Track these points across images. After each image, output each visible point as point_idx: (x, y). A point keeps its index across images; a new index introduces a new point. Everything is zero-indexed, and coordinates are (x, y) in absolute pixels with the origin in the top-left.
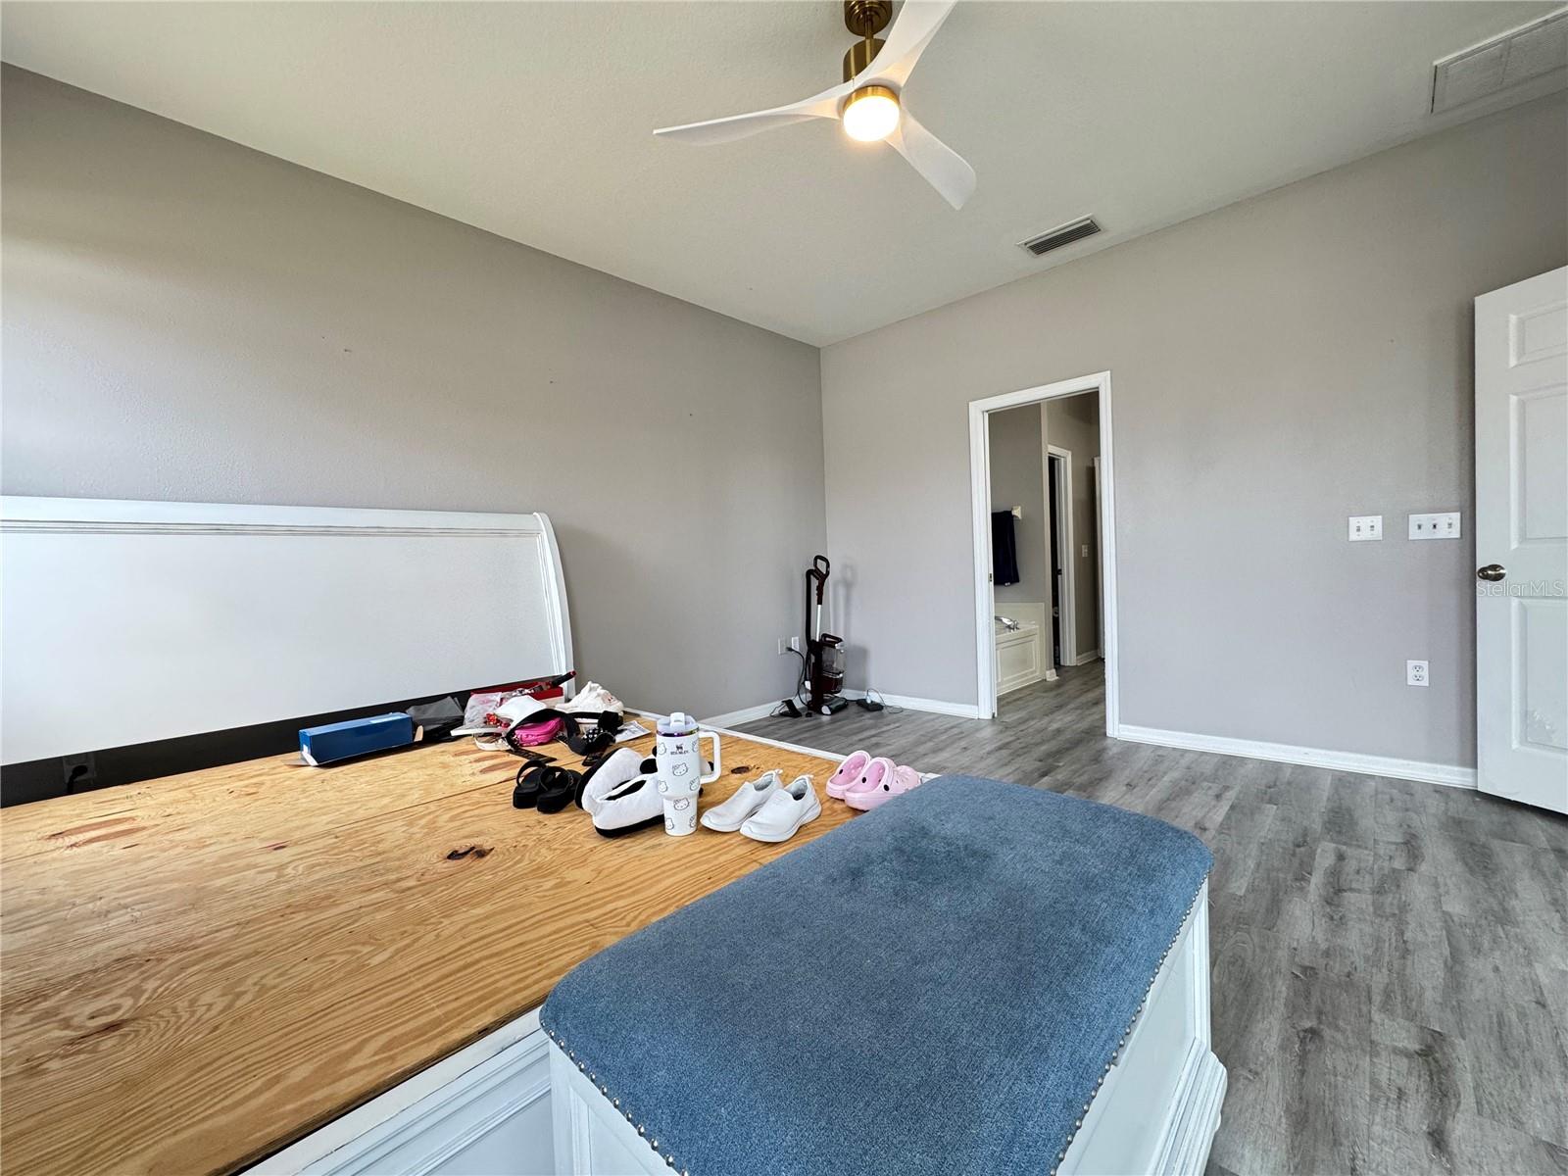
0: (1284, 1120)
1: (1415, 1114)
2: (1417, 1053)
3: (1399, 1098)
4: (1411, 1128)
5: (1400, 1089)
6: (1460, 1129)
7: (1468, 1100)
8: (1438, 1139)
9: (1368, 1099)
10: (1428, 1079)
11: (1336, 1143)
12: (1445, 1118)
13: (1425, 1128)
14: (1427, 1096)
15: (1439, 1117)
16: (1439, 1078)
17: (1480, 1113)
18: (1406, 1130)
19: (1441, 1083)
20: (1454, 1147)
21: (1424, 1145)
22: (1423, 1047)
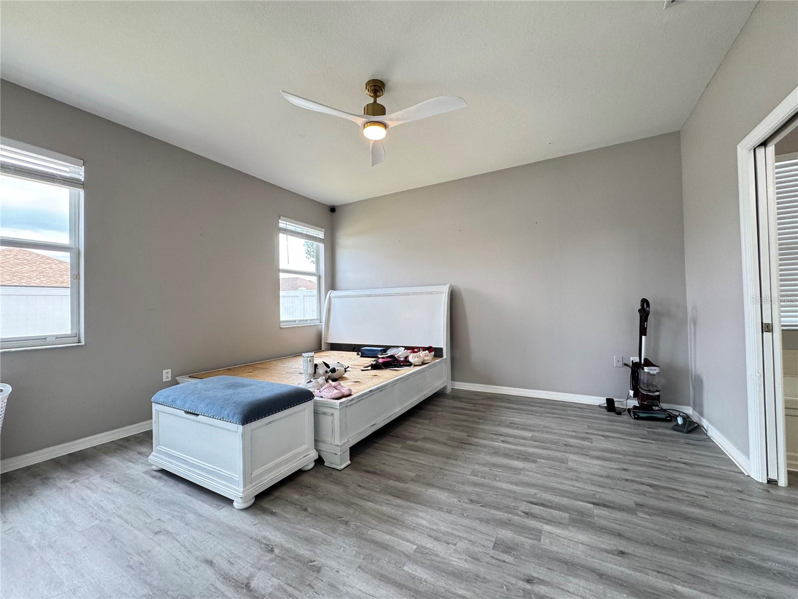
0: (233, 525)
1: (220, 561)
2: (249, 583)
3: (229, 561)
4: (216, 557)
5: (233, 564)
6: (209, 572)
7: (219, 585)
8: (210, 563)
9: (233, 551)
10: (234, 578)
11: (220, 534)
12: (215, 570)
13: (214, 561)
14: (227, 572)
15: (217, 569)
16: (233, 582)
17: (211, 584)
18: (216, 555)
19: (230, 581)
20: (204, 565)
21: (209, 557)
22: (250, 588)
